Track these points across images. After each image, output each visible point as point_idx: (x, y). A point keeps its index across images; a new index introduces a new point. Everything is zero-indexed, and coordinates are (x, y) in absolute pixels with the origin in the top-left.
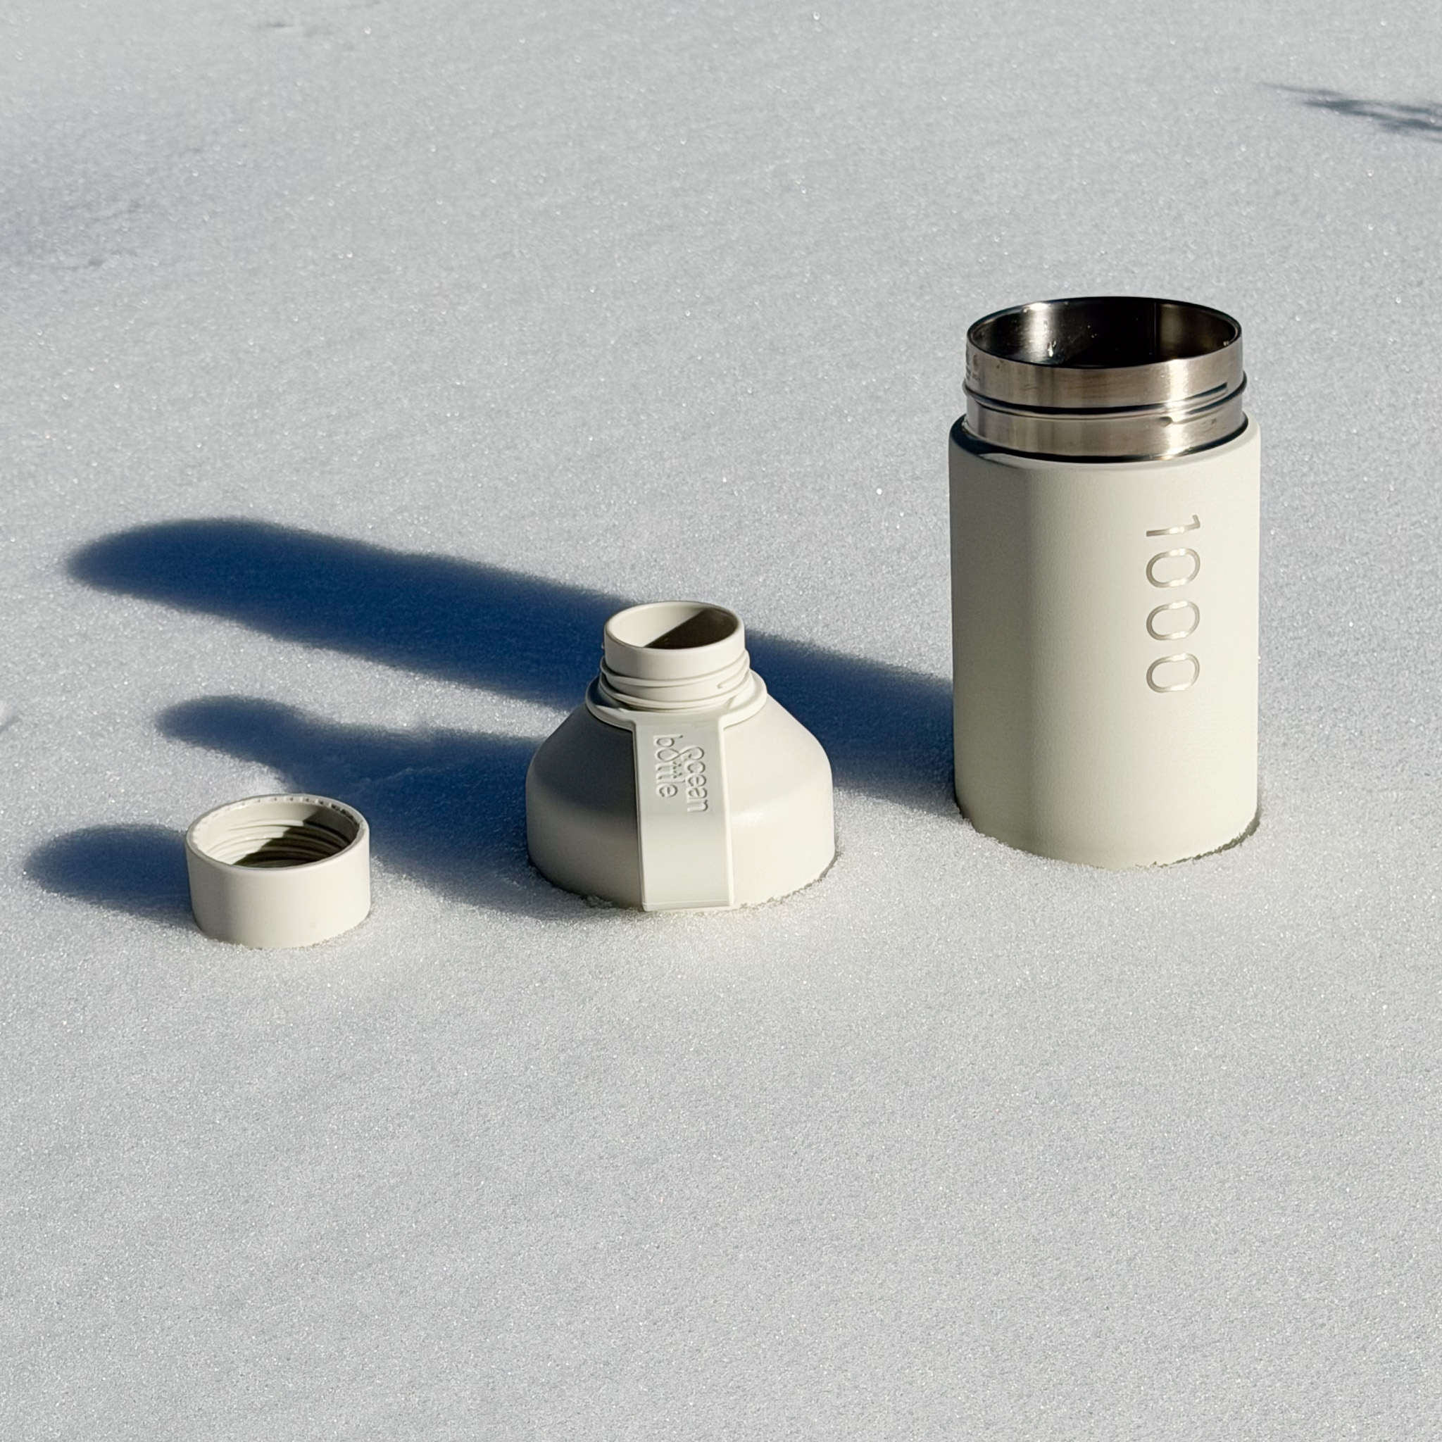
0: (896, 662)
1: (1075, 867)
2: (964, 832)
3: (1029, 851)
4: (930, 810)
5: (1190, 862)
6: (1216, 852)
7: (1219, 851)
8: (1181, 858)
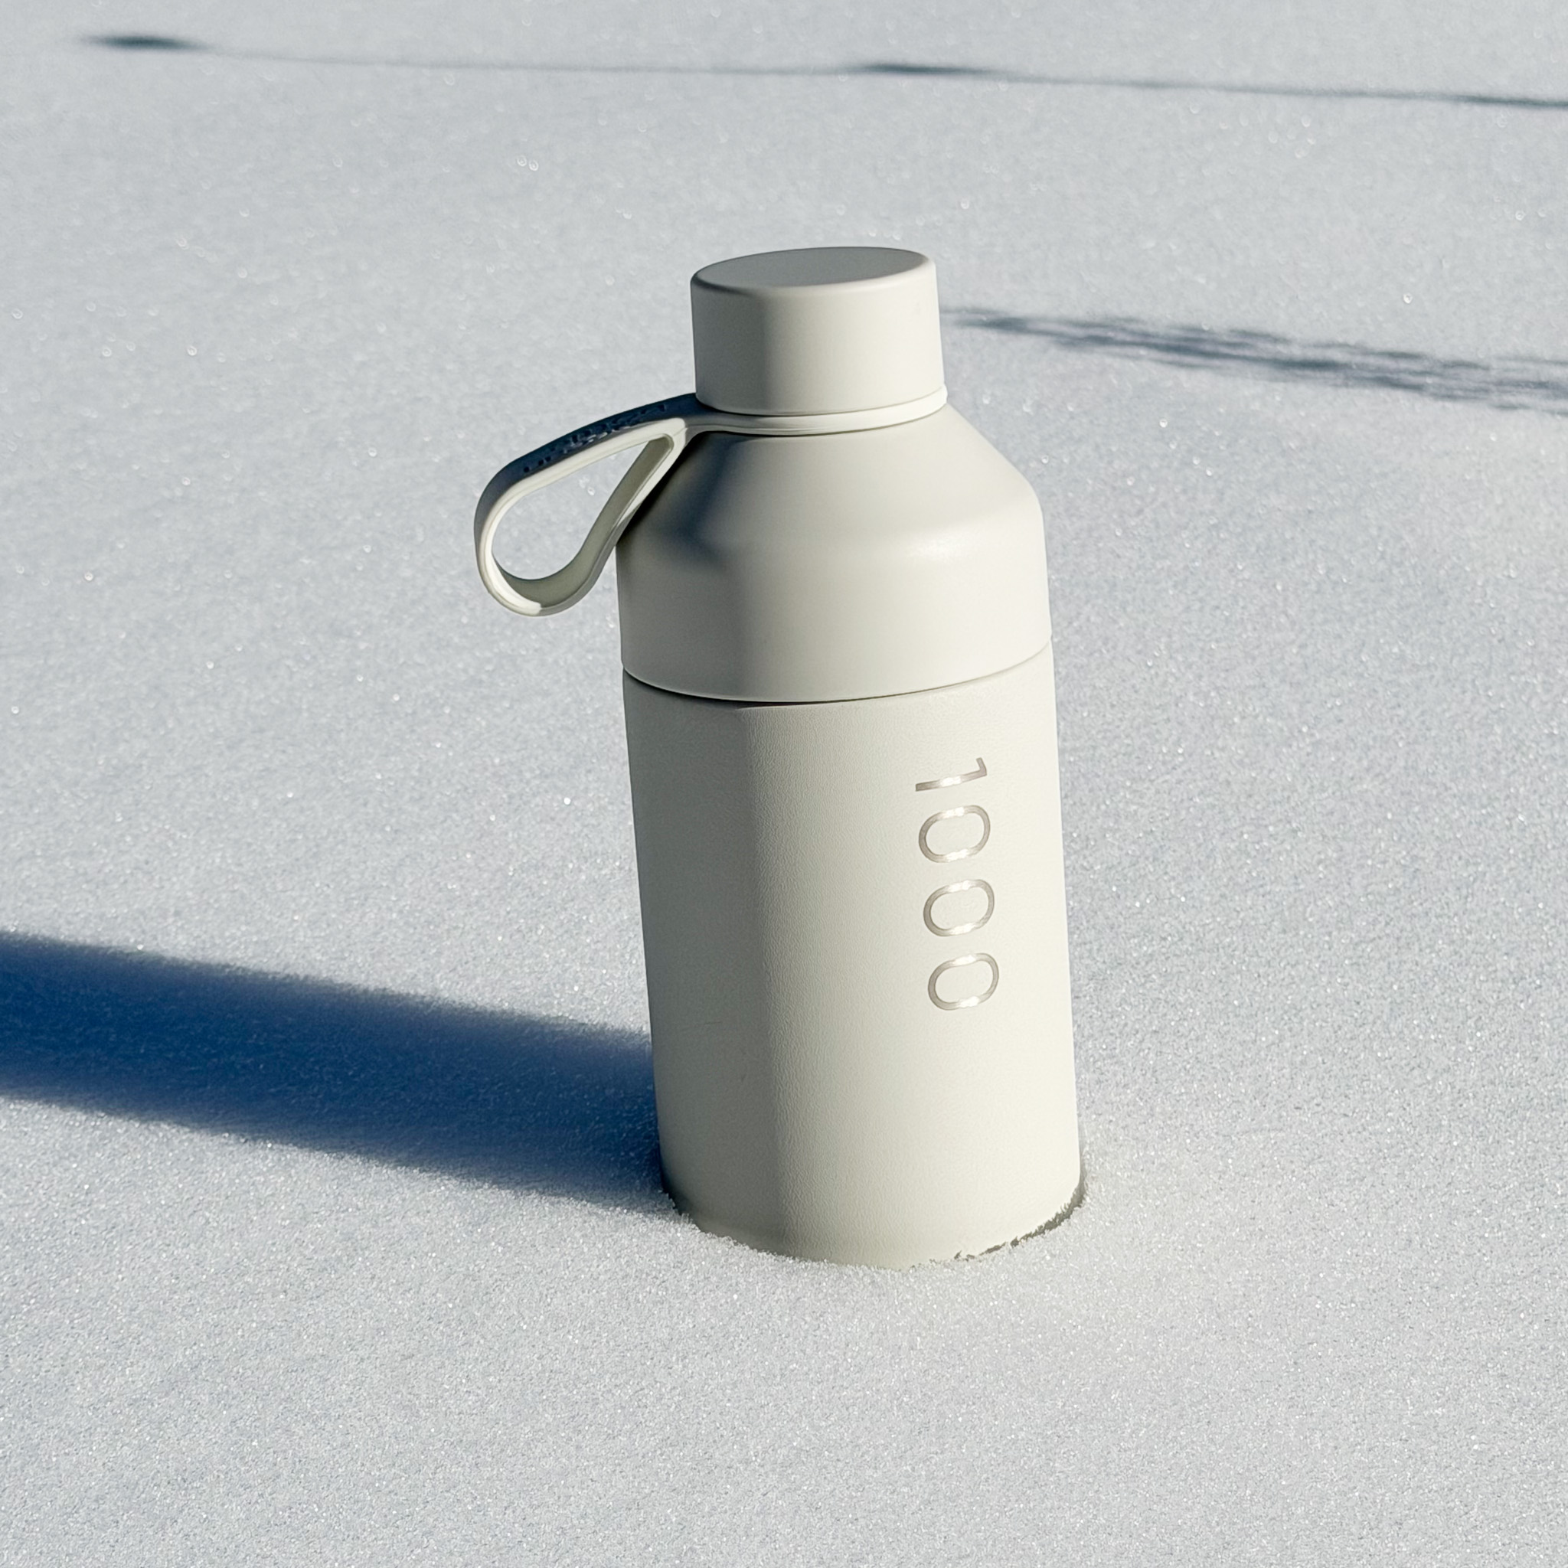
0: (555, 1012)
1: (849, 1270)
2: (683, 1235)
3: (779, 1254)
4: (631, 1207)
5: (1004, 1251)
6: (1036, 1233)
7: (1041, 1231)
8: (992, 1246)
